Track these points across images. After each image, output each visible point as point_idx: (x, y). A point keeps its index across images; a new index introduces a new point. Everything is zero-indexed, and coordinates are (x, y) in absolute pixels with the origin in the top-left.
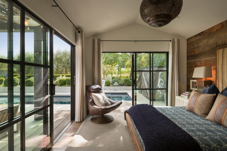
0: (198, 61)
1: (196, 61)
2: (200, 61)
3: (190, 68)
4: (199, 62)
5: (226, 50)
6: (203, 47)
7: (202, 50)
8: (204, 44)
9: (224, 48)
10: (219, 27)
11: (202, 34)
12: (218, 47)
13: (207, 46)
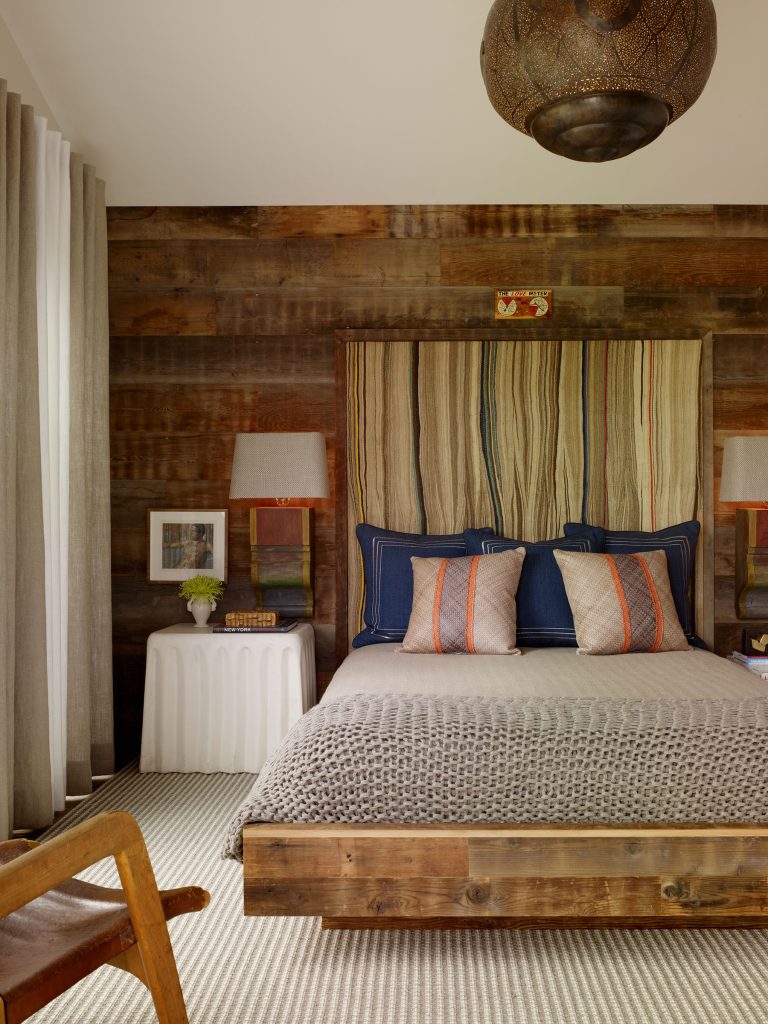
0: (211, 389)
1: (195, 388)
2: (227, 391)
3: (134, 427)
4: (218, 396)
5: (402, 351)
6: (251, 303)
7: (240, 320)
8: (254, 284)
9: (387, 341)
10: (353, 225)
11: (237, 220)
12: (351, 332)
13: (279, 305)
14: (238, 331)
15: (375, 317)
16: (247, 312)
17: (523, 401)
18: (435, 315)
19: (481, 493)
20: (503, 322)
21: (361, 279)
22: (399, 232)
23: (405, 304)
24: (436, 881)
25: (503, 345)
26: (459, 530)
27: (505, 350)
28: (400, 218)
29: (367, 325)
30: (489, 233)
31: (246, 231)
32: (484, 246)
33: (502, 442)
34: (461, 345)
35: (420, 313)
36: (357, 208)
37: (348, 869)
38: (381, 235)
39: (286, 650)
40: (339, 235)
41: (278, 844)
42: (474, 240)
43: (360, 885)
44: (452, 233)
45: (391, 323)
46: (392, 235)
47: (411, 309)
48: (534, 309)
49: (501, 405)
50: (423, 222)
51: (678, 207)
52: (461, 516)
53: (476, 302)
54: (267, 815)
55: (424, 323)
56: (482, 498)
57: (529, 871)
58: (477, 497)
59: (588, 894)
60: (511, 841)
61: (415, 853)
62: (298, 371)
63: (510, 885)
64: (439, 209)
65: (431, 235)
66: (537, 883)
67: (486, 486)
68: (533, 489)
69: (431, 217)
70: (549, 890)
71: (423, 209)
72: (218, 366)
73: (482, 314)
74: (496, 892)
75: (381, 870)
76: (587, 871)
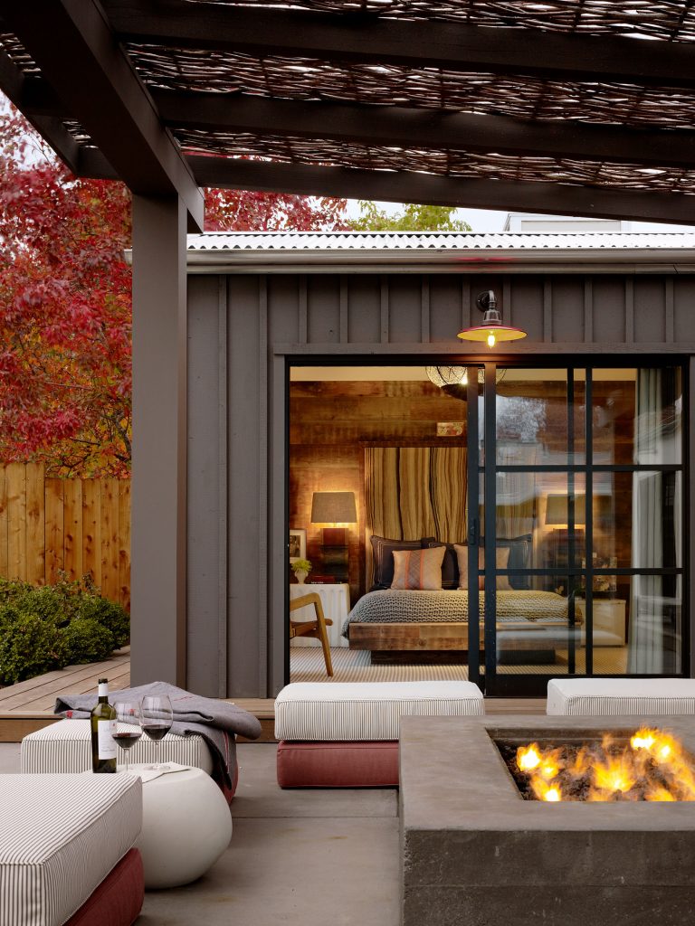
5: (392, 451)
6: (318, 428)
7: (313, 437)
8: (320, 419)
9: (385, 446)
10: (367, 391)
11: (311, 388)
12: (367, 442)
13: (331, 430)
14: (312, 442)
15: (378, 435)
16: (316, 433)
17: (450, 477)
18: (408, 434)
19: (430, 521)
20: (441, 438)
21: (372, 417)
22: (390, 394)
23: (393, 429)
24: (409, 639)
25: (440, 449)
26: (419, 538)
27: (441, 451)
28: (391, 387)
29: (375, 439)
30: (434, 395)
31: (315, 393)
32: (431, 401)
33: (440, 496)
34: (420, 449)
35: (400, 433)
36: (370, 382)
37: (382, 635)
38: (381, 396)
39: (341, 591)
40: (361, 395)
41: (360, 628)
42: (427, 397)
43: (386, 641)
44: (416, 394)
45: (386, 438)
46: (387, 395)
47: (396, 431)
48: (456, 432)
49: (439, 479)
50: (402, 389)
51: (526, 381)
52: (420, 531)
53: (427, 428)
54: (356, 620)
55: (402, 438)
56: (430, 523)
57: (438, 636)
58: (428, 522)
59: (457, 643)
60: (432, 626)
61: (403, 630)
62: (341, 461)
63: (432, 640)
64: (409, 382)
65: (406, 395)
66: (441, 640)
67: (432, 517)
68: (455, 519)
69: (406, 387)
70: (445, 642)
71: (402, 383)
72: (302, 459)
73: (430, 434)
74: (428, 643)
75: (392, 635)
76: (456, 636)
